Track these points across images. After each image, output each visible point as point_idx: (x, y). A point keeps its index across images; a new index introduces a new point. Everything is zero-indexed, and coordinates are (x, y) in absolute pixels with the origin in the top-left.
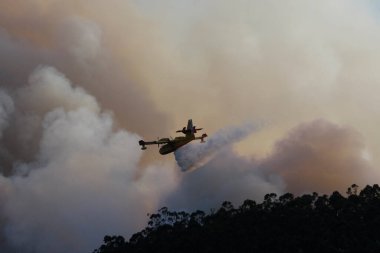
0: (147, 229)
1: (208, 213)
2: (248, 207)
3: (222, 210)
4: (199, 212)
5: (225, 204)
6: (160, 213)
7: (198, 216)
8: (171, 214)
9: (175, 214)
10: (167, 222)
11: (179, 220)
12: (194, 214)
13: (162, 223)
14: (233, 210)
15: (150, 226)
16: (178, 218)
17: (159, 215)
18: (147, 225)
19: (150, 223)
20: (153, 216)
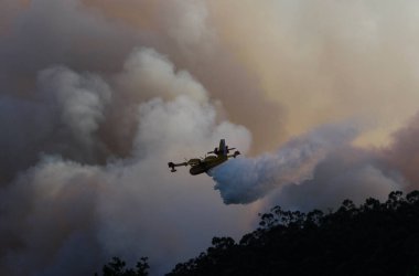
0: (259, 229)
1: (326, 213)
2: (371, 207)
3: (342, 209)
4: (316, 212)
5: (346, 202)
6: (273, 213)
7: (315, 216)
8: (286, 214)
9: (289, 213)
10: (280, 223)
11: (294, 221)
12: (311, 214)
13: (275, 224)
14: (354, 209)
15: (262, 227)
16: (292, 218)
17: (272, 215)
18: (259, 226)
19: (262, 223)
20: (265, 216)
